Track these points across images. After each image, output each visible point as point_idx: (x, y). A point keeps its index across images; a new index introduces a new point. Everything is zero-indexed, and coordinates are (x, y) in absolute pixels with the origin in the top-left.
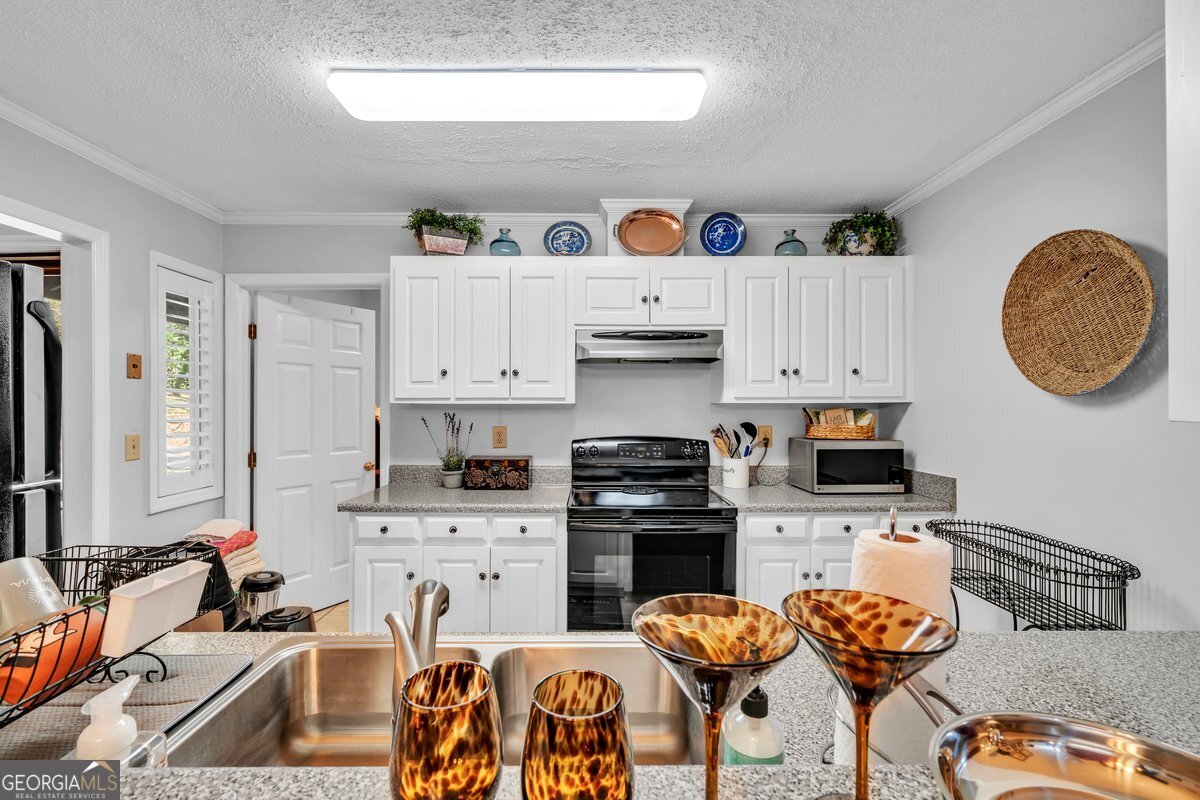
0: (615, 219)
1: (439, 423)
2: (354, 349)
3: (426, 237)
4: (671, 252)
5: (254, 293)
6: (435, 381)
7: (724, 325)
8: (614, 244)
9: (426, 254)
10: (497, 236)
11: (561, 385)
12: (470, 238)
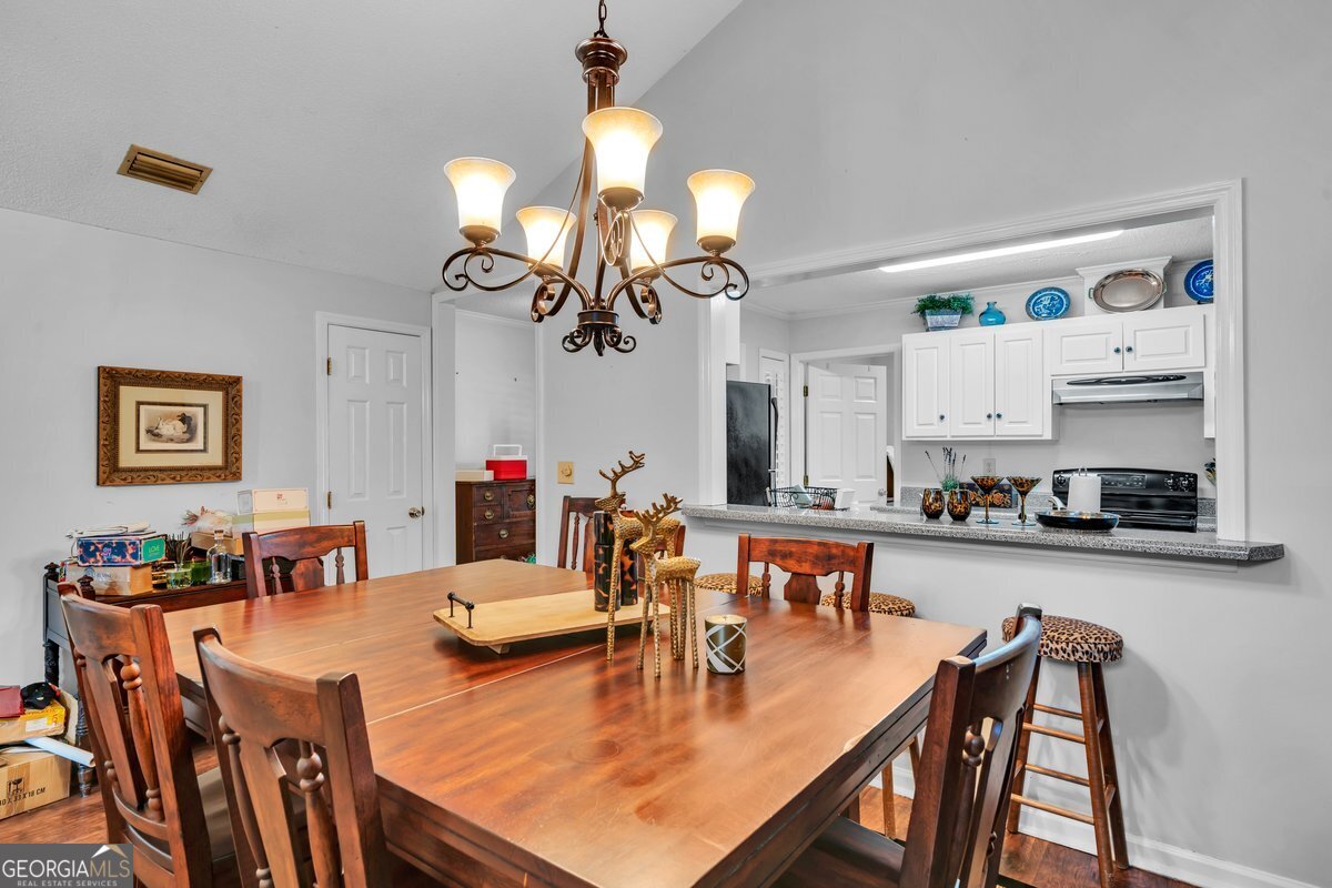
0: (1092, 282)
1: (939, 455)
2: (870, 398)
3: (928, 317)
4: (1147, 305)
5: (807, 364)
6: (935, 423)
7: (1205, 366)
8: (1090, 305)
9: (928, 330)
10: (984, 308)
11: (1040, 425)
12: (963, 313)
